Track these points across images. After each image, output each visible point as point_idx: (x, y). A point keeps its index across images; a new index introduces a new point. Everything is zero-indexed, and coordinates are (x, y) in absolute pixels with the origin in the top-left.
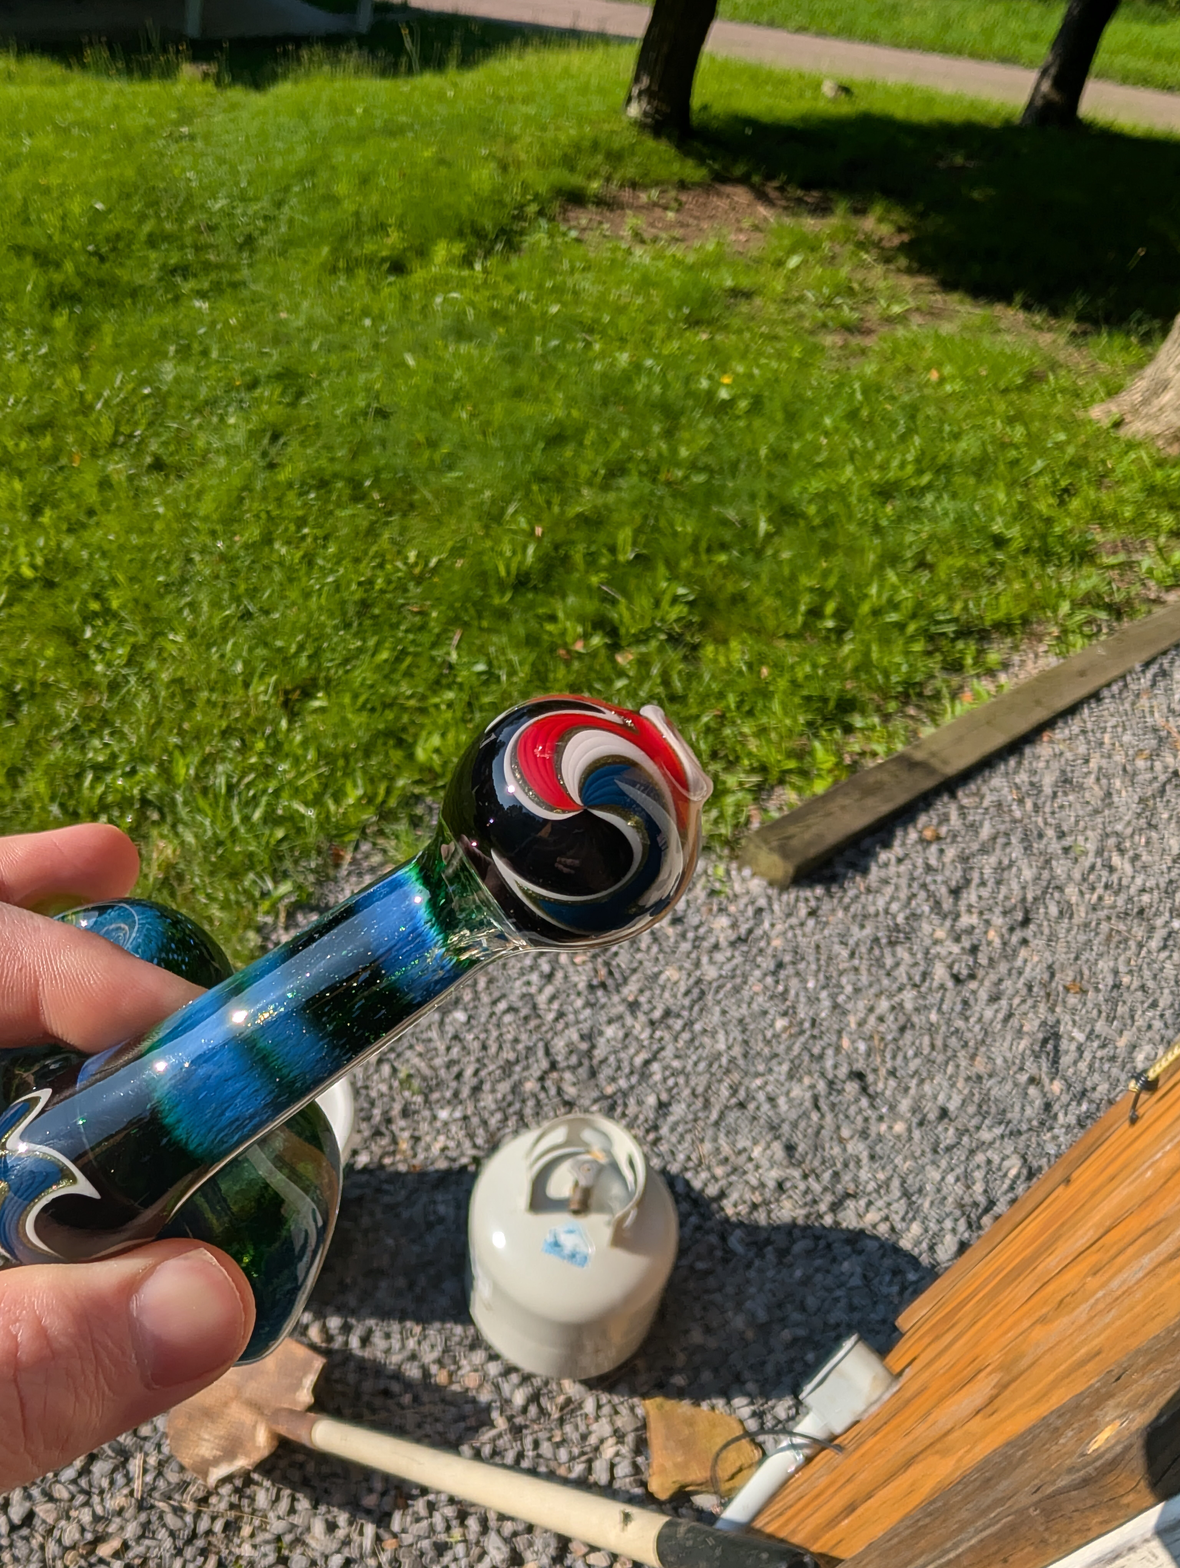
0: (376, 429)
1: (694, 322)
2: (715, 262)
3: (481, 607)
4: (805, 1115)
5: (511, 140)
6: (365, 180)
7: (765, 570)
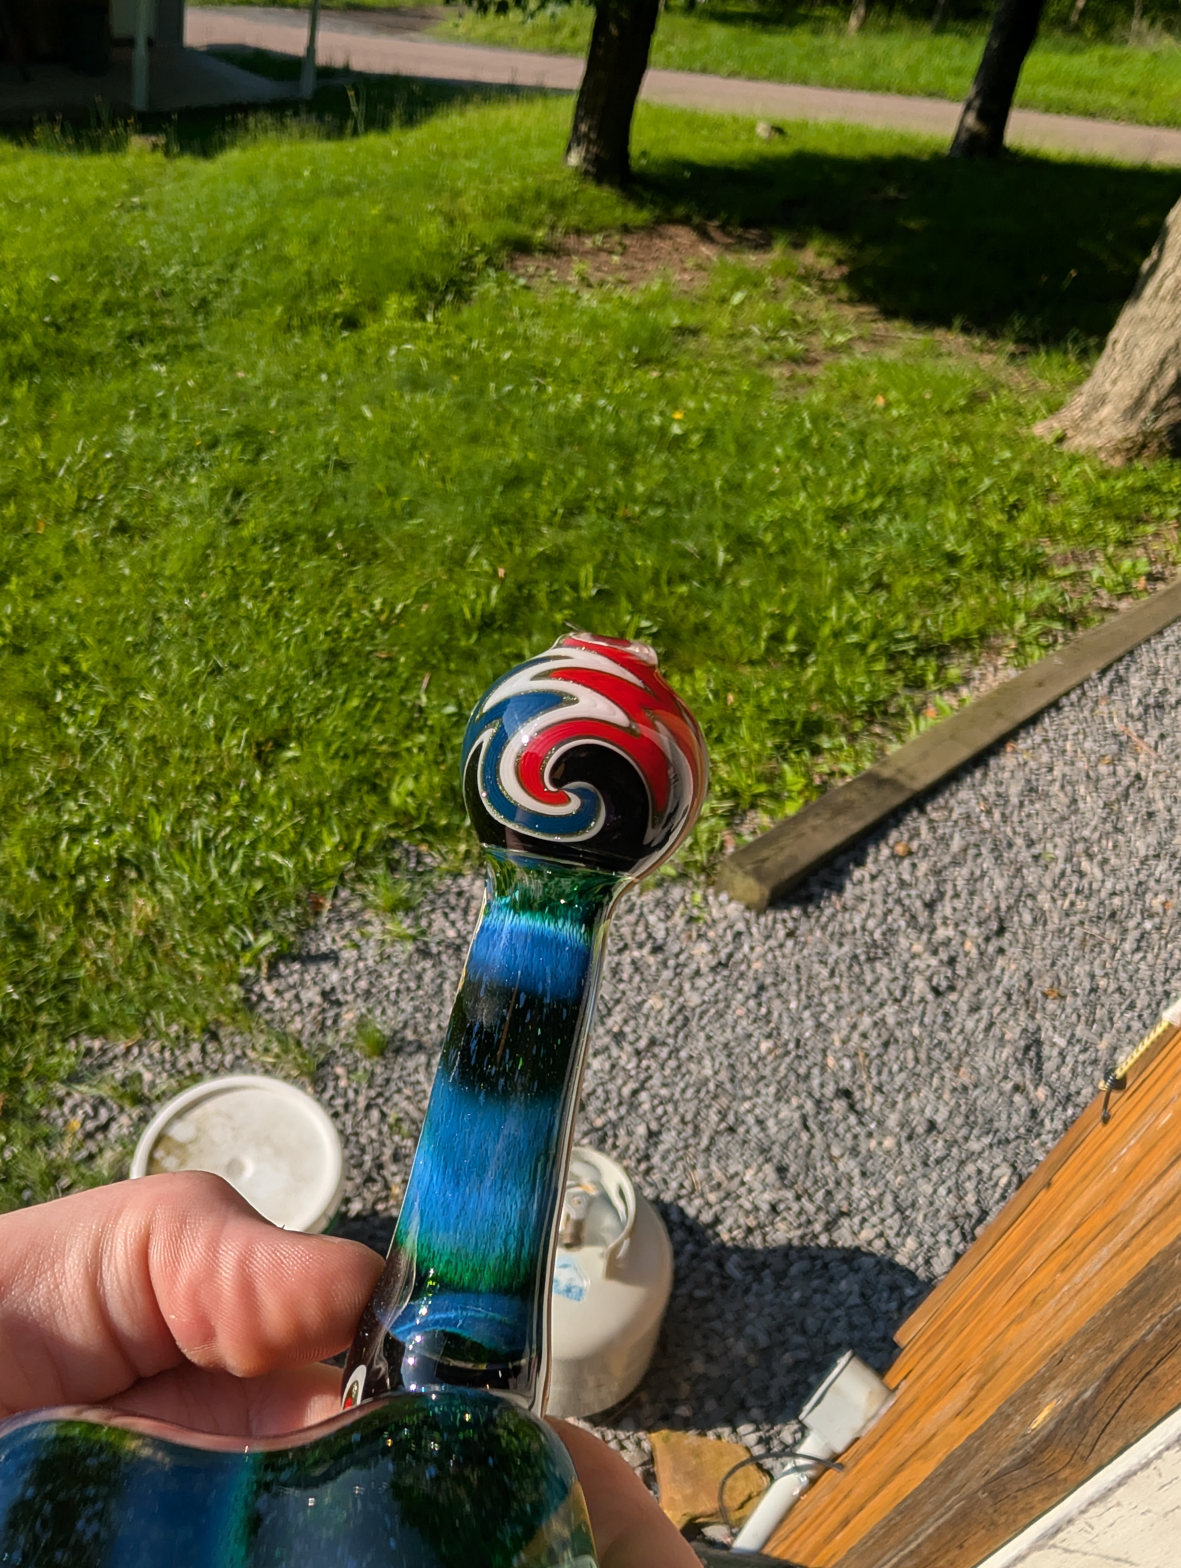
0: (337, 481)
1: (644, 361)
2: (661, 302)
3: (448, 648)
4: (795, 1136)
5: (456, 194)
6: (314, 240)
7: (726, 599)
